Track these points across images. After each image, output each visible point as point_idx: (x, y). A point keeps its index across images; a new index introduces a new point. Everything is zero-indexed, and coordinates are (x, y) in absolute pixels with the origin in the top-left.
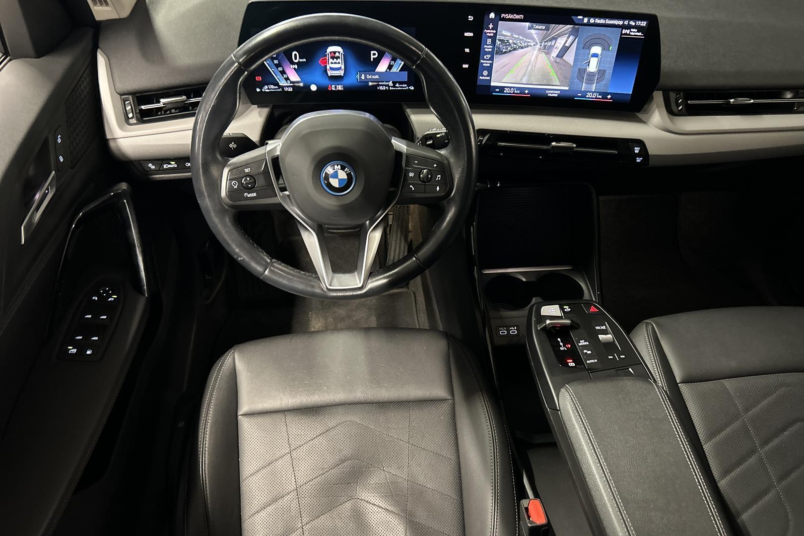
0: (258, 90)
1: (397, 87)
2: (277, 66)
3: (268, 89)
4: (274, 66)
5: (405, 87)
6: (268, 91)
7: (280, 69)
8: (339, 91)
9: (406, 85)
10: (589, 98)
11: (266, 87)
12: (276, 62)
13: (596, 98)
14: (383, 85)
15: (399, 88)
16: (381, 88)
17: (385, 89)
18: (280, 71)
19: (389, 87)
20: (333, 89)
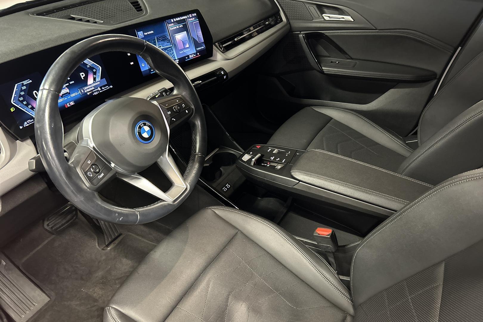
0: (21, 127)
1: (103, 89)
2: (27, 105)
3: (28, 124)
4: (25, 106)
5: (108, 88)
6: (28, 125)
7: (30, 106)
8: (72, 105)
9: (108, 86)
10: (191, 58)
11: (26, 123)
12: (25, 103)
13: (194, 57)
14: (95, 92)
15: (105, 90)
16: (95, 94)
17: (97, 93)
18: (30, 108)
19: (99, 91)
20: (69, 106)
